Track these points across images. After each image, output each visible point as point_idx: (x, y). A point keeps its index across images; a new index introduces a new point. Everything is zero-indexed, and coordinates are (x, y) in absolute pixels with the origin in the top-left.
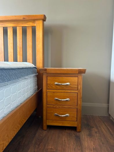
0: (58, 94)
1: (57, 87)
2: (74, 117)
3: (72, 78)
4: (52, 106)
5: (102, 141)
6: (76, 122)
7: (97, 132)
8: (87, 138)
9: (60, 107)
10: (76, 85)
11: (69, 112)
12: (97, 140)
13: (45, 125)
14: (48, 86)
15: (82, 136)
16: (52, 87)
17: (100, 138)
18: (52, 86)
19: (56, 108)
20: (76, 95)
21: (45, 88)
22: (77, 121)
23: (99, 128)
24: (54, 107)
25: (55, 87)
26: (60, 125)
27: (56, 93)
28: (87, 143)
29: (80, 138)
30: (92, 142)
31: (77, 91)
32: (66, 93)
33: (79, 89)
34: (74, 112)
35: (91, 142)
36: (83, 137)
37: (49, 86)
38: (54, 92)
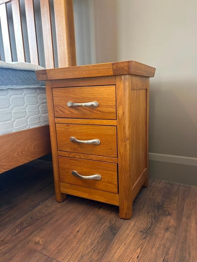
0: (77, 128)
1: (72, 113)
2: (111, 183)
3: (102, 89)
4: (67, 154)
5: (167, 253)
6: (117, 196)
7: (171, 230)
8: (134, 237)
9: (82, 157)
10: (111, 107)
11: (101, 171)
12: (154, 250)
13: (57, 191)
14: (57, 111)
15: (127, 229)
16: (63, 112)
17: (168, 244)
18: (63, 110)
19: (73, 158)
20: (112, 131)
21: (51, 115)
22: (118, 193)
23: (184, 219)
24: (71, 156)
25: (68, 112)
26: (85, 196)
27: (71, 125)
28: (123, 249)
29: (114, 234)
30: (139, 250)
31: (114, 122)
32: (92, 127)
33: (120, 117)
34: (111, 172)
35: (135, 250)
36: (128, 232)
37: (57, 109)
38: (68, 124)
